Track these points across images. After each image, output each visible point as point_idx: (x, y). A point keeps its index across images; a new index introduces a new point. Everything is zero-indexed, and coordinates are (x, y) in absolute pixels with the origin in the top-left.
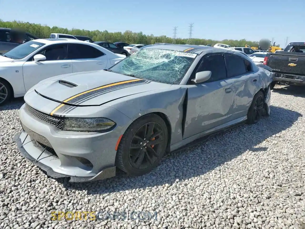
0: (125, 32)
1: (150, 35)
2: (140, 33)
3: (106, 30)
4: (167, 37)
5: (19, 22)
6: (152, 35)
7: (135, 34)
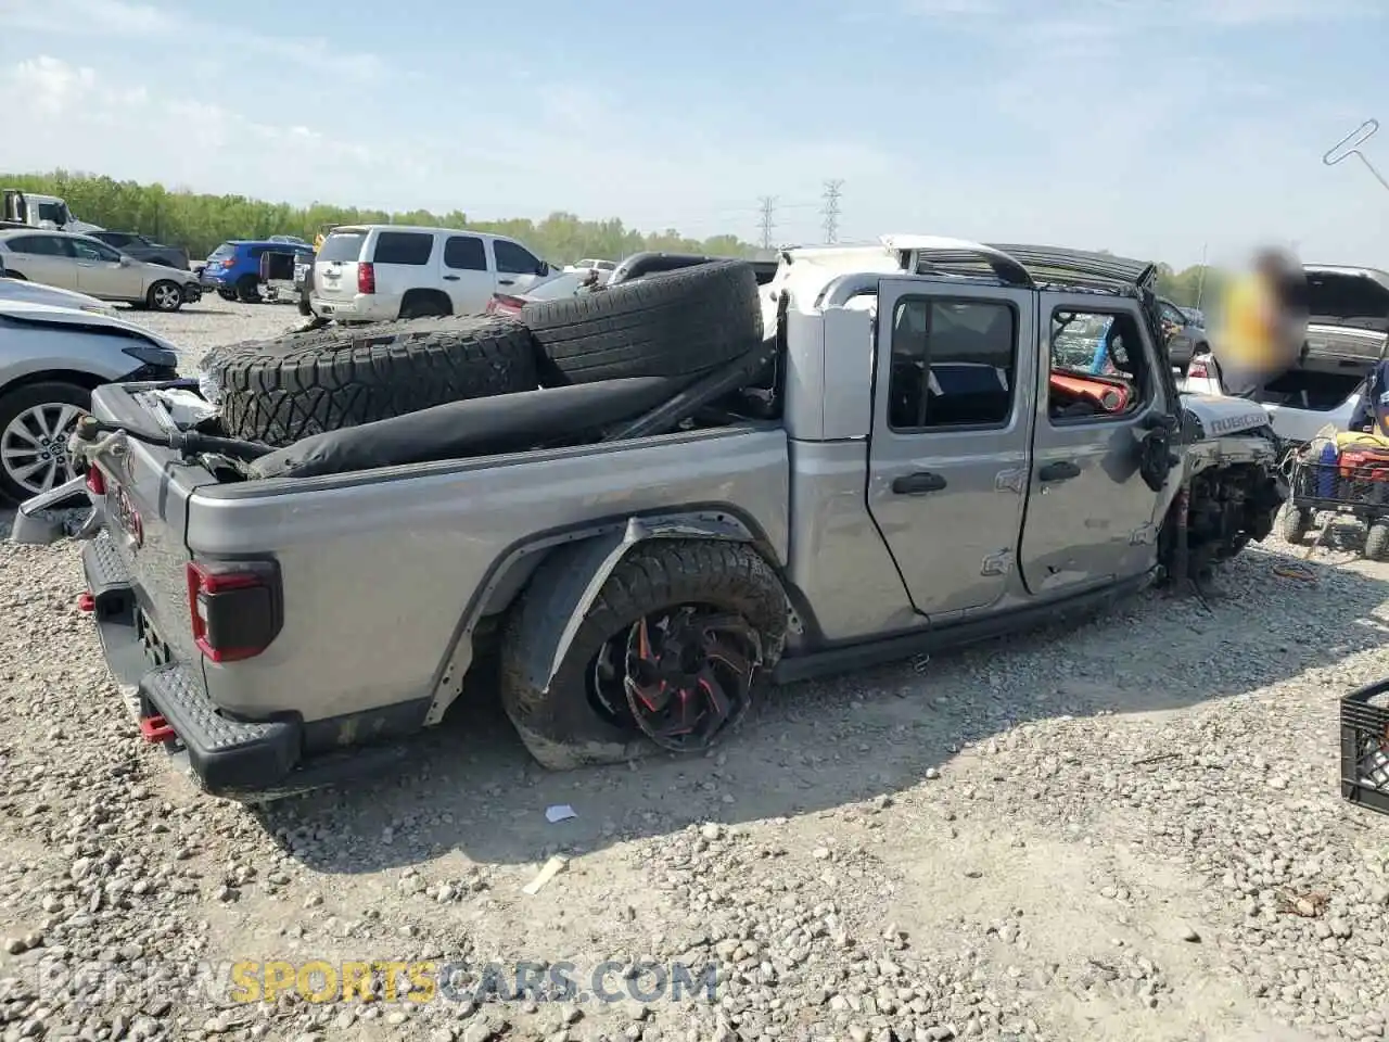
0: (546, 217)
1: (662, 234)
2: (612, 224)
3: (456, 212)
4: (739, 242)
5: (80, 174)
6: (672, 232)
7: (592, 226)
